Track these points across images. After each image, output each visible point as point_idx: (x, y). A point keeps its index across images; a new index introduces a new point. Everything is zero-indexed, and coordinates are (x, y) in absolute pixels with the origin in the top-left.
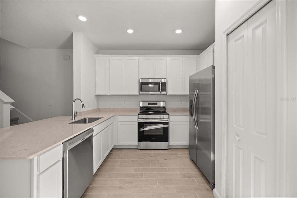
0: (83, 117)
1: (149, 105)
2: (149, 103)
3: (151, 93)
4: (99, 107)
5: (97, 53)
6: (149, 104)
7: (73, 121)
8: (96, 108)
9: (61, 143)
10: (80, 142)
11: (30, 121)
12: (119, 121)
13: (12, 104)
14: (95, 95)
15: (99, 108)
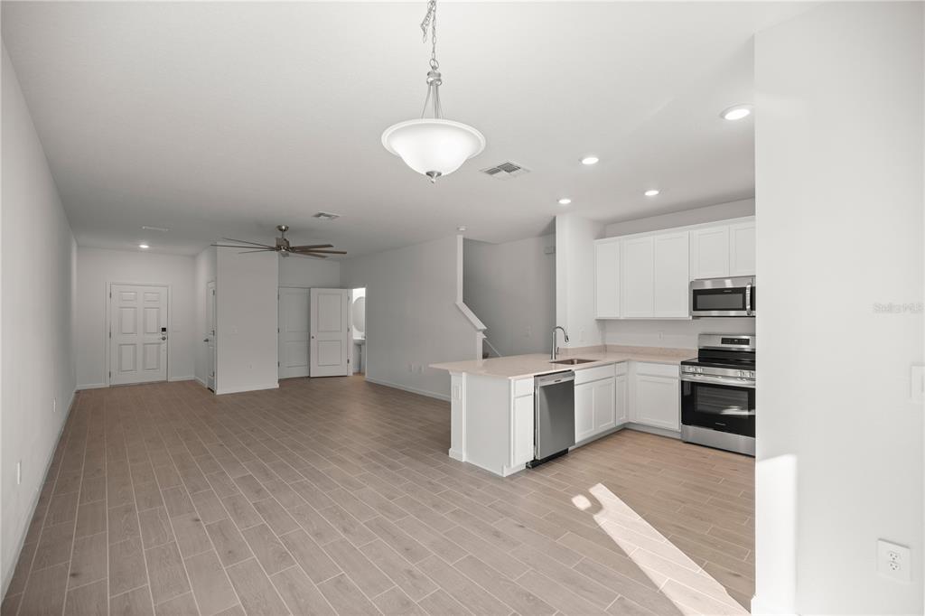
0: (569, 358)
1: (722, 343)
2: (723, 339)
3: (733, 313)
4: (607, 343)
5: (602, 235)
6: (724, 341)
7: (554, 360)
8: (600, 343)
9: (533, 375)
10: (553, 382)
11: (497, 356)
12: (639, 374)
13: (484, 332)
14: (597, 320)
15: (605, 346)
